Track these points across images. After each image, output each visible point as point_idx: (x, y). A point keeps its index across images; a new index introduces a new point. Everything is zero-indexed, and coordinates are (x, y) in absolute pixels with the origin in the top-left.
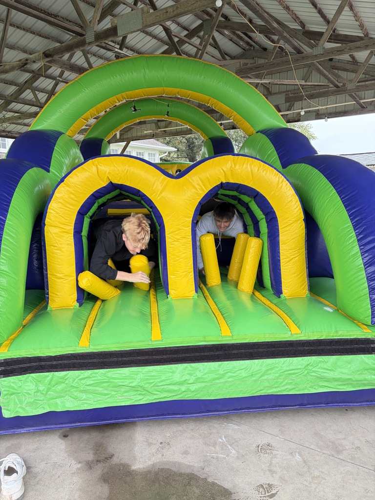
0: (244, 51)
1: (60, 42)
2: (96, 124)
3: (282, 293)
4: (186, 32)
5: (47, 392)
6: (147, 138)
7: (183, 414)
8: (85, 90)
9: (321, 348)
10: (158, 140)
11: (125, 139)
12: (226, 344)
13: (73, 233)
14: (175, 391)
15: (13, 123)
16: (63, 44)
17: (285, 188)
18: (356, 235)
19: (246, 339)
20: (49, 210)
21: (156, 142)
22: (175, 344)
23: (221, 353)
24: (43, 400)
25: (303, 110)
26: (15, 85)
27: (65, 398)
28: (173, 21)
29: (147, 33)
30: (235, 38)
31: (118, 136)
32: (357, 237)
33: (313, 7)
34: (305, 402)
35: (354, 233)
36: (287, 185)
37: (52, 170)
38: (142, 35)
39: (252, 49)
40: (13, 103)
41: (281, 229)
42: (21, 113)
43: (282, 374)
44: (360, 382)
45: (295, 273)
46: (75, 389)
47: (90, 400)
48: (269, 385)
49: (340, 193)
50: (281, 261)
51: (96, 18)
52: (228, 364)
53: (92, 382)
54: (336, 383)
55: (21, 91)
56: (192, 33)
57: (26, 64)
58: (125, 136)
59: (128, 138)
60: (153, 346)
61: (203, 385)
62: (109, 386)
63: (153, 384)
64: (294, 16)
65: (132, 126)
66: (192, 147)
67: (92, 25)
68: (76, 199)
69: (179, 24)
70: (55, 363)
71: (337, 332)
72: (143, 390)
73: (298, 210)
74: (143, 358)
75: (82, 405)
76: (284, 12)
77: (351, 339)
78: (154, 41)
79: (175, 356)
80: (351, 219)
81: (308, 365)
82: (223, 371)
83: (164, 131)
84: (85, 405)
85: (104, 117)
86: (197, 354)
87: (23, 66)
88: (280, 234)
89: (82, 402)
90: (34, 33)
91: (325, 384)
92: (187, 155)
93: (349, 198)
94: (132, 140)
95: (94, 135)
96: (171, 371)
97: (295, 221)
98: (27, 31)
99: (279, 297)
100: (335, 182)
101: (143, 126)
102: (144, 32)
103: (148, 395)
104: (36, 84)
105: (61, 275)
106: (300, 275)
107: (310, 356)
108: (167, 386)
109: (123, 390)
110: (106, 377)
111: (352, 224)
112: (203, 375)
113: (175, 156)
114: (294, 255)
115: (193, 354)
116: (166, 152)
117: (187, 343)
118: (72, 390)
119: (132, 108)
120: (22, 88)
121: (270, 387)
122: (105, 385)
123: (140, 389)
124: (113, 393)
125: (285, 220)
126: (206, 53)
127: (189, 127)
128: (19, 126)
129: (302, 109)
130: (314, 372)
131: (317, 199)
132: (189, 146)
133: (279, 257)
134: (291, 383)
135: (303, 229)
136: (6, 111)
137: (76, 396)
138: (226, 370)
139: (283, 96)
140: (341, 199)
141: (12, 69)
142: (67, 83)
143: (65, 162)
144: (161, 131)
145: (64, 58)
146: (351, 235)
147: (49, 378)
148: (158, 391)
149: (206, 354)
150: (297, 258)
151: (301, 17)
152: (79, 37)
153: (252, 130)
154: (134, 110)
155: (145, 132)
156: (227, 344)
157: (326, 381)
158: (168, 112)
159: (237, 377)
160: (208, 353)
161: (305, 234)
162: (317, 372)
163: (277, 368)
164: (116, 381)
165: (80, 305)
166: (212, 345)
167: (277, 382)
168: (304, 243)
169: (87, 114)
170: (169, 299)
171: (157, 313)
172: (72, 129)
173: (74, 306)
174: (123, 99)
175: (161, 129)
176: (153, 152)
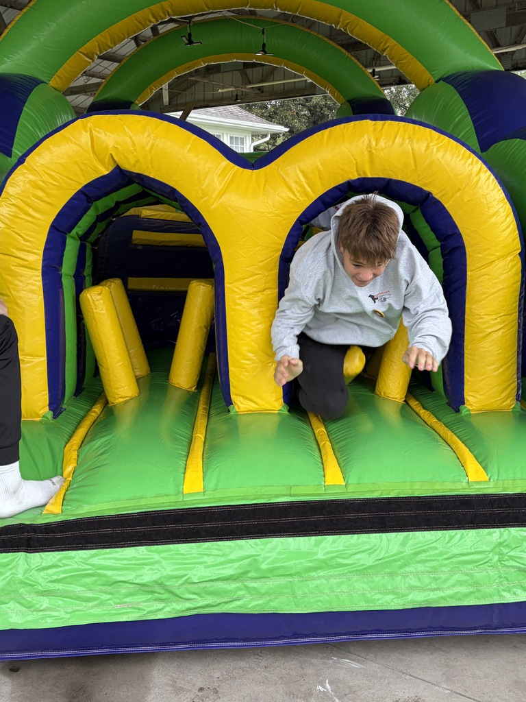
2: (118, 72)
3: (463, 404)
6: (226, 102)
7: (245, 641)
11: (181, 104)
13: (40, 268)
14: (227, 592)
19: (373, 491)
22: (229, 501)
23: (321, 518)
27: (7, 605)
31: (166, 99)
34: (495, 622)
41: (472, 271)
43: (446, 562)
45: (493, 364)
46: (28, 589)
47: (58, 611)
48: (419, 584)
52: (334, 542)
53: (62, 575)
58: (181, 100)
59: (186, 104)
60: (186, 505)
61: (284, 581)
62: (96, 581)
65: (193, 79)
68: (46, 199)
72: (163, 591)
73: (510, 234)
74: (165, 527)
75: (42, 619)
79: (228, 524)
81: (500, 544)
82: (324, 554)
83: (259, 88)
86: (273, 521)
88: (468, 282)
89: (41, 613)
94: (195, 108)
95: (115, 93)
96: (220, 553)
97: (502, 256)
99: (458, 411)
101: (217, 77)
103: (174, 602)
106: (504, 367)
107: (503, 526)
108: (212, 583)
109: (123, 591)
110: (90, 565)
114: (494, 325)
115: (264, 521)
118: (22, 590)
119: (184, 38)
121: (423, 590)
122: (88, 580)
123: (157, 588)
124: (105, 597)
125: (480, 253)
127: (310, 81)
130: (512, 558)
134: (466, 581)
135: (516, 274)
137: (29, 602)
138: (331, 552)
144: (254, 88)
148: (195, 594)
149: (290, 519)
150: (500, 333)
153: (428, 77)
155: (221, 91)
156: (335, 501)
158: (264, 45)
159: (354, 567)
160: (295, 519)
161: (519, 283)
162: (517, 560)
163: (437, 549)
164: (109, 573)
165: (55, 417)
166: (304, 502)
167: (435, 579)
168: (517, 303)
169: (91, 45)
170: (232, 413)
171: (203, 439)
172: (61, 76)
173: (43, 417)
174: (165, 15)
175: (253, 84)
176: (239, 135)
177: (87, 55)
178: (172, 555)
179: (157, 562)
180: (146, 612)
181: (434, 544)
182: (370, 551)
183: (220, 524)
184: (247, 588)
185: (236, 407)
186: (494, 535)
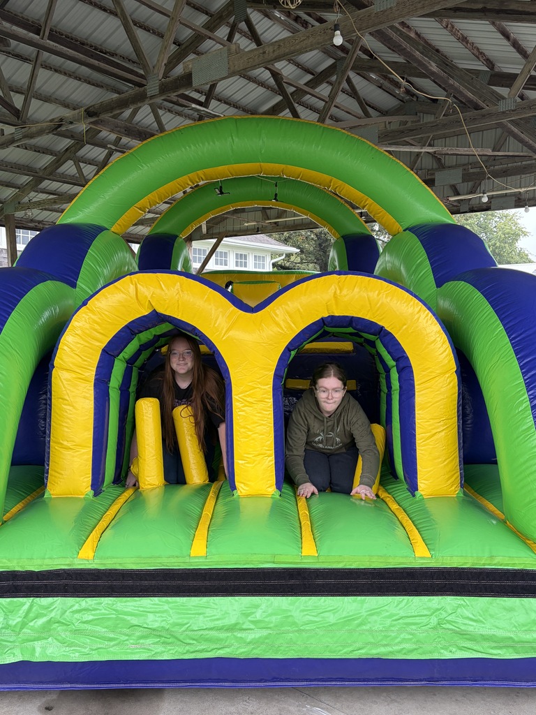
0: (402, 103)
1: (119, 93)
2: (169, 211)
3: (417, 490)
4: (309, 77)
5: (22, 628)
6: (250, 233)
7: (233, 682)
8: (142, 166)
9: (462, 582)
10: (270, 236)
11: (216, 234)
12: (306, 569)
13: (93, 381)
14: (219, 640)
15: (45, 209)
16: (123, 96)
17: (425, 321)
18: (530, 399)
19: (339, 562)
20: (60, 346)
21: (267, 238)
22: (226, 565)
23: (297, 582)
24: (14, 642)
25: (485, 195)
26: (51, 154)
27: (47, 641)
28: (289, 61)
29: (250, 79)
30: (386, 84)
31: (204, 230)
32: (531, 402)
33: (503, 37)
34: (436, 675)
35: (526, 396)
36: (427, 315)
37: (81, 284)
38: (243, 81)
39: (415, 99)
40: (46, 181)
41: (419, 385)
42: (59, 195)
43: (395, 623)
44: (527, 645)
45: (439, 458)
46: (65, 627)
47: (86, 648)
48: (372, 640)
49: (509, 331)
50: (418, 437)
51: (163, 61)
52: (310, 600)
53: (91, 618)
54: (486, 644)
55: (59, 162)
56: (319, 78)
57: (60, 126)
58: (215, 231)
59: (219, 233)
60: (191, 565)
61: (265, 633)
62: (116, 625)
63: (187, 626)
64: (475, 51)
65: (225, 216)
66: (324, 247)
67: (156, 71)
68: (101, 331)
69: (298, 65)
70: (37, 583)
71: (492, 557)
72: (169, 636)
73: (446, 356)
74: (174, 583)
75: (73, 653)
76: (460, 45)
77: (515, 570)
78: (261, 90)
79: (224, 583)
80: (523, 373)
81: (439, 610)
82: (299, 612)
83: (275, 223)
84: (77, 654)
85: (183, 200)
86: (259, 582)
87: (56, 128)
88: (416, 394)
89: (72, 648)
90: (80, 79)
91: (468, 644)
92: (318, 260)
93: (523, 338)
94: (226, 237)
95: (165, 228)
97: (441, 374)
98: (70, 76)
99: (413, 496)
100: (503, 313)
101: (244, 215)
102: (245, 77)
103: (178, 645)
104: (82, 152)
105: (69, 445)
106: (448, 461)
107: (441, 595)
108: (207, 632)
109: (138, 634)
110: (114, 610)
111: (525, 380)
112: (266, 617)
113: (298, 260)
114: (438, 427)
115: (252, 582)
116: (282, 255)
117: (245, 564)
118: (59, 629)
119: (217, 190)
120: (60, 158)
121: (376, 645)
122: (111, 623)
123: (163, 634)
124: (123, 638)
125: (423, 371)
126: (335, 106)
127: (309, 218)
128: (55, 213)
129: (484, 193)
130: (449, 622)
131: (476, 338)
132: (320, 245)
133: (415, 430)
134: (411, 639)
135: (453, 387)
136: (37, 192)
137: (64, 639)
138: (304, 611)
139: (459, 172)
140: (511, 341)
141: (40, 132)
142: (124, 152)
143: (103, 272)
144: (270, 223)
145: (124, 115)
146: (523, 398)
147: (26, 607)
148: (194, 639)
149: (273, 582)
150: (443, 433)
151: (486, 53)
152: (137, 88)
153: (397, 227)
154: (219, 192)
155: (246, 224)
156: (309, 569)
157: (469, 640)
158: (276, 195)
159: (321, 624)
160: (276, 582)
161: (457, 394)
162: (454, 624)
163: (387, 612)
164: (129, 618)
165: (96, 495)
166: (284, 569)
167: (386, 637)
168: (456, 410)
169: (144, 202)
170: (235, 496)
171: (210, 516)
172: (121, 224)
173: (86, 495)
174: (199, 179)
175: (270, 219)
176: (261, 255)
177: (140, 209)
178: (177, 606)
179: (166, 611)
180: (153, 653)
181: (386, 608)
182: (334, 611)
183: (216, 583)
184: (236, 637)
185: (239, 492)
186: (433, 602)
